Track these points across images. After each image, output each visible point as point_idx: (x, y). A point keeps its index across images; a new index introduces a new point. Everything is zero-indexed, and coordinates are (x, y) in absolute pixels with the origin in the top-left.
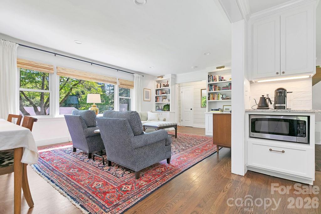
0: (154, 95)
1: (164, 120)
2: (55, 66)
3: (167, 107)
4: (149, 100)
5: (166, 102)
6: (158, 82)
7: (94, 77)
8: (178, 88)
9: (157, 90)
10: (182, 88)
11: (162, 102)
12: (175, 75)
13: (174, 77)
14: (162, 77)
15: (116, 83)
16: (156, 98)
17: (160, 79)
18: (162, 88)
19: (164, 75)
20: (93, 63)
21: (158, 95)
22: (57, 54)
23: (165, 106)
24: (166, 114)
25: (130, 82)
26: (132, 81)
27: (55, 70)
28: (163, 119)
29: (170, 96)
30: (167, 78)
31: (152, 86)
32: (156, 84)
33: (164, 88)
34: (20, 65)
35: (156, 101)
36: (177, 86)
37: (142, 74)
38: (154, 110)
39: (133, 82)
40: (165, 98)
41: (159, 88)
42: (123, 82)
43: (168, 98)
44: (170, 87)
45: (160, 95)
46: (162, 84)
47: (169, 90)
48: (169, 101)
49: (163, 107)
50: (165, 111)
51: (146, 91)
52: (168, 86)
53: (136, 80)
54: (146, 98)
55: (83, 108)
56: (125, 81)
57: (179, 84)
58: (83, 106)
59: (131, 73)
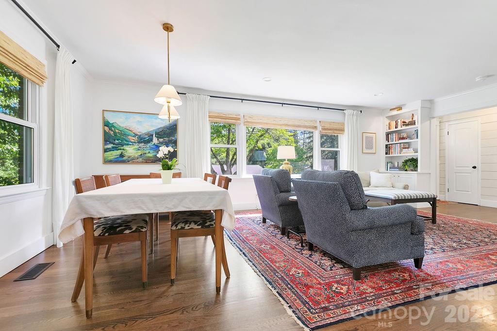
0: (383, 142)
1: (406, 187)
2: (242, 115)
3: (412, 164)
4: (373, 151)
5: (409, 154)
6: (391, 118)
7: (286, 122)
8: (438, 127)
9: (388, 135)
10: (447, 124)
11: (399, 155)
12: (431, 101)
13: (429, 106)
14: (400, 108)
15: (316, 127)
16: (386, 148)
17: (395, 112)
18: (399, 128)
19: (404, 105)
20: (284, 104)
21: (390, 143)
22: (244, 100)
23: (406, 162)
24: (410, 177)
25: (338, 123)
26: (341, 123)
27: (242, 120)
28: (402, 185)
29: (418, 143)
30: (412, 108)
31: (379, 127)
32: (387, 122)
33: (404, 128)
34: (211, 119)
35: (386, 154)
36: (435, 122)
37: (359, 109)
38: (383, 168)
39: (343, 124)
40: (407, 146)
41: (393, 129)
42: (327, 126)
43: (413, 146)
44: (418, 125)
45: (394, 142)
46: (399, 121)
47: (417, 131)
48: (417, 152)
49: (401, 164)
50: (406, 170)
51: (366, 137)
52: (413, 123)
53: (349, 120)
54: (367, 148)
55: (269, 166)
56: (330, 123)
57: (441, 117)
58: (269, 164)
59: (340, 109)
